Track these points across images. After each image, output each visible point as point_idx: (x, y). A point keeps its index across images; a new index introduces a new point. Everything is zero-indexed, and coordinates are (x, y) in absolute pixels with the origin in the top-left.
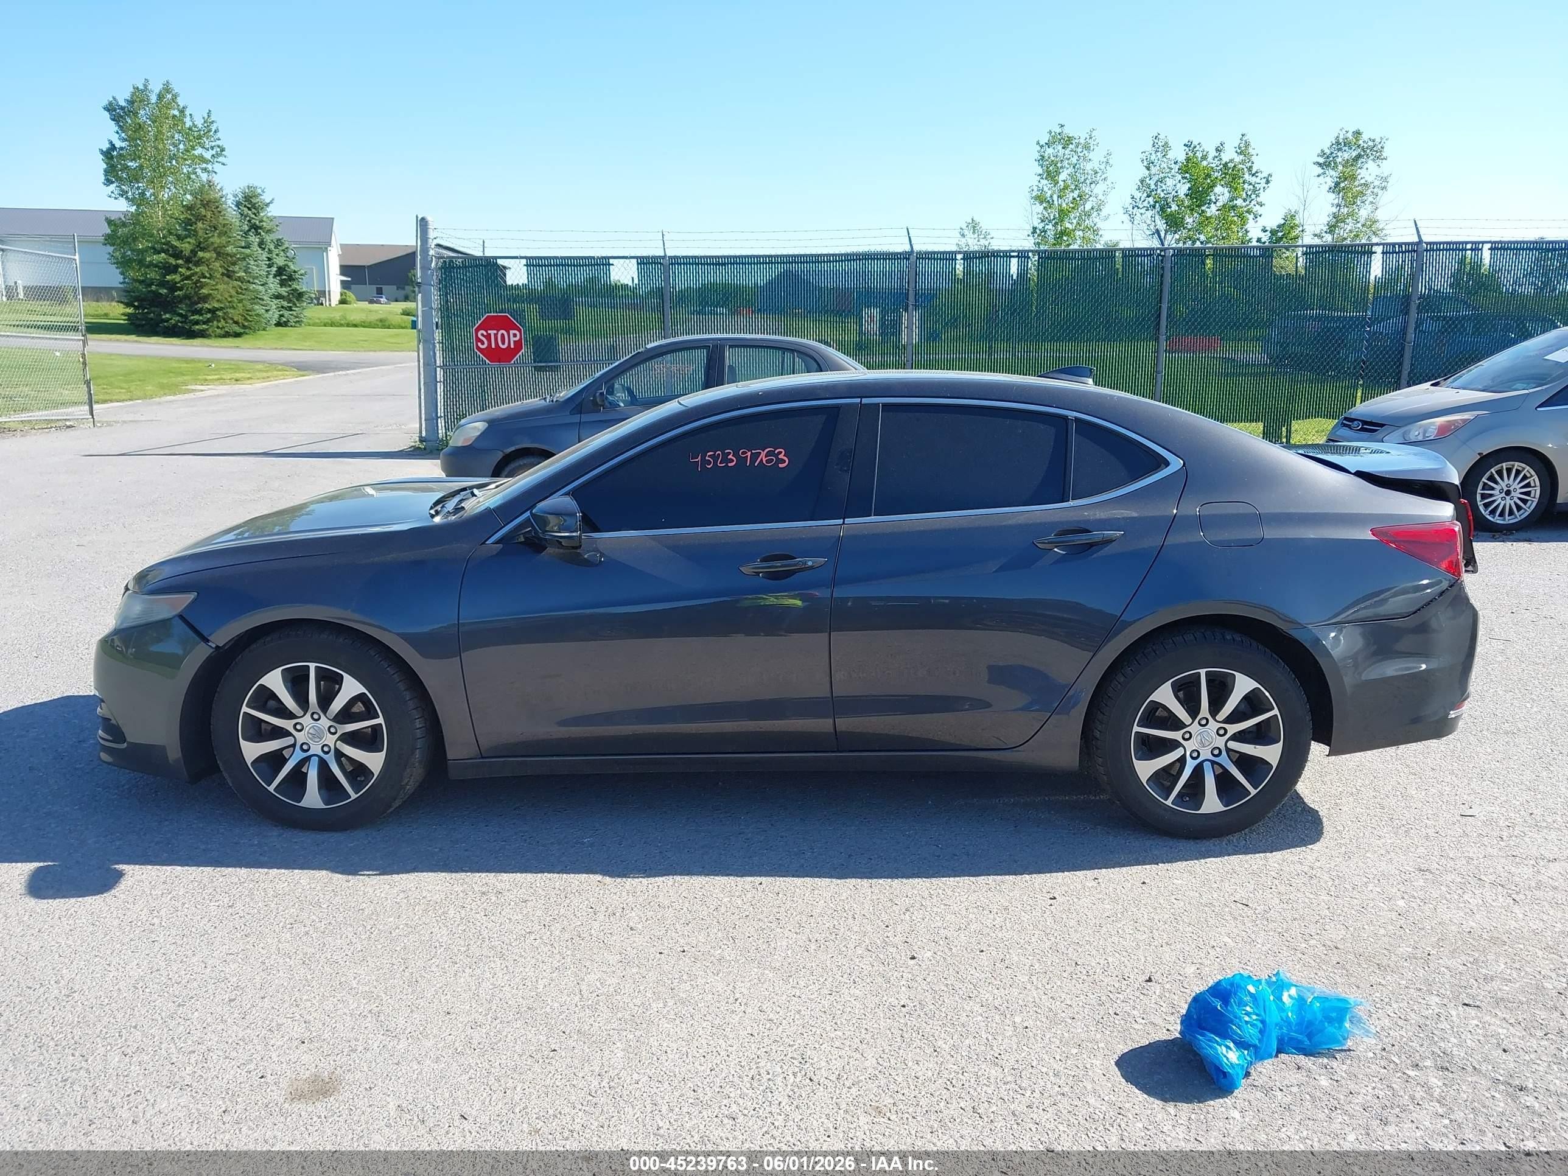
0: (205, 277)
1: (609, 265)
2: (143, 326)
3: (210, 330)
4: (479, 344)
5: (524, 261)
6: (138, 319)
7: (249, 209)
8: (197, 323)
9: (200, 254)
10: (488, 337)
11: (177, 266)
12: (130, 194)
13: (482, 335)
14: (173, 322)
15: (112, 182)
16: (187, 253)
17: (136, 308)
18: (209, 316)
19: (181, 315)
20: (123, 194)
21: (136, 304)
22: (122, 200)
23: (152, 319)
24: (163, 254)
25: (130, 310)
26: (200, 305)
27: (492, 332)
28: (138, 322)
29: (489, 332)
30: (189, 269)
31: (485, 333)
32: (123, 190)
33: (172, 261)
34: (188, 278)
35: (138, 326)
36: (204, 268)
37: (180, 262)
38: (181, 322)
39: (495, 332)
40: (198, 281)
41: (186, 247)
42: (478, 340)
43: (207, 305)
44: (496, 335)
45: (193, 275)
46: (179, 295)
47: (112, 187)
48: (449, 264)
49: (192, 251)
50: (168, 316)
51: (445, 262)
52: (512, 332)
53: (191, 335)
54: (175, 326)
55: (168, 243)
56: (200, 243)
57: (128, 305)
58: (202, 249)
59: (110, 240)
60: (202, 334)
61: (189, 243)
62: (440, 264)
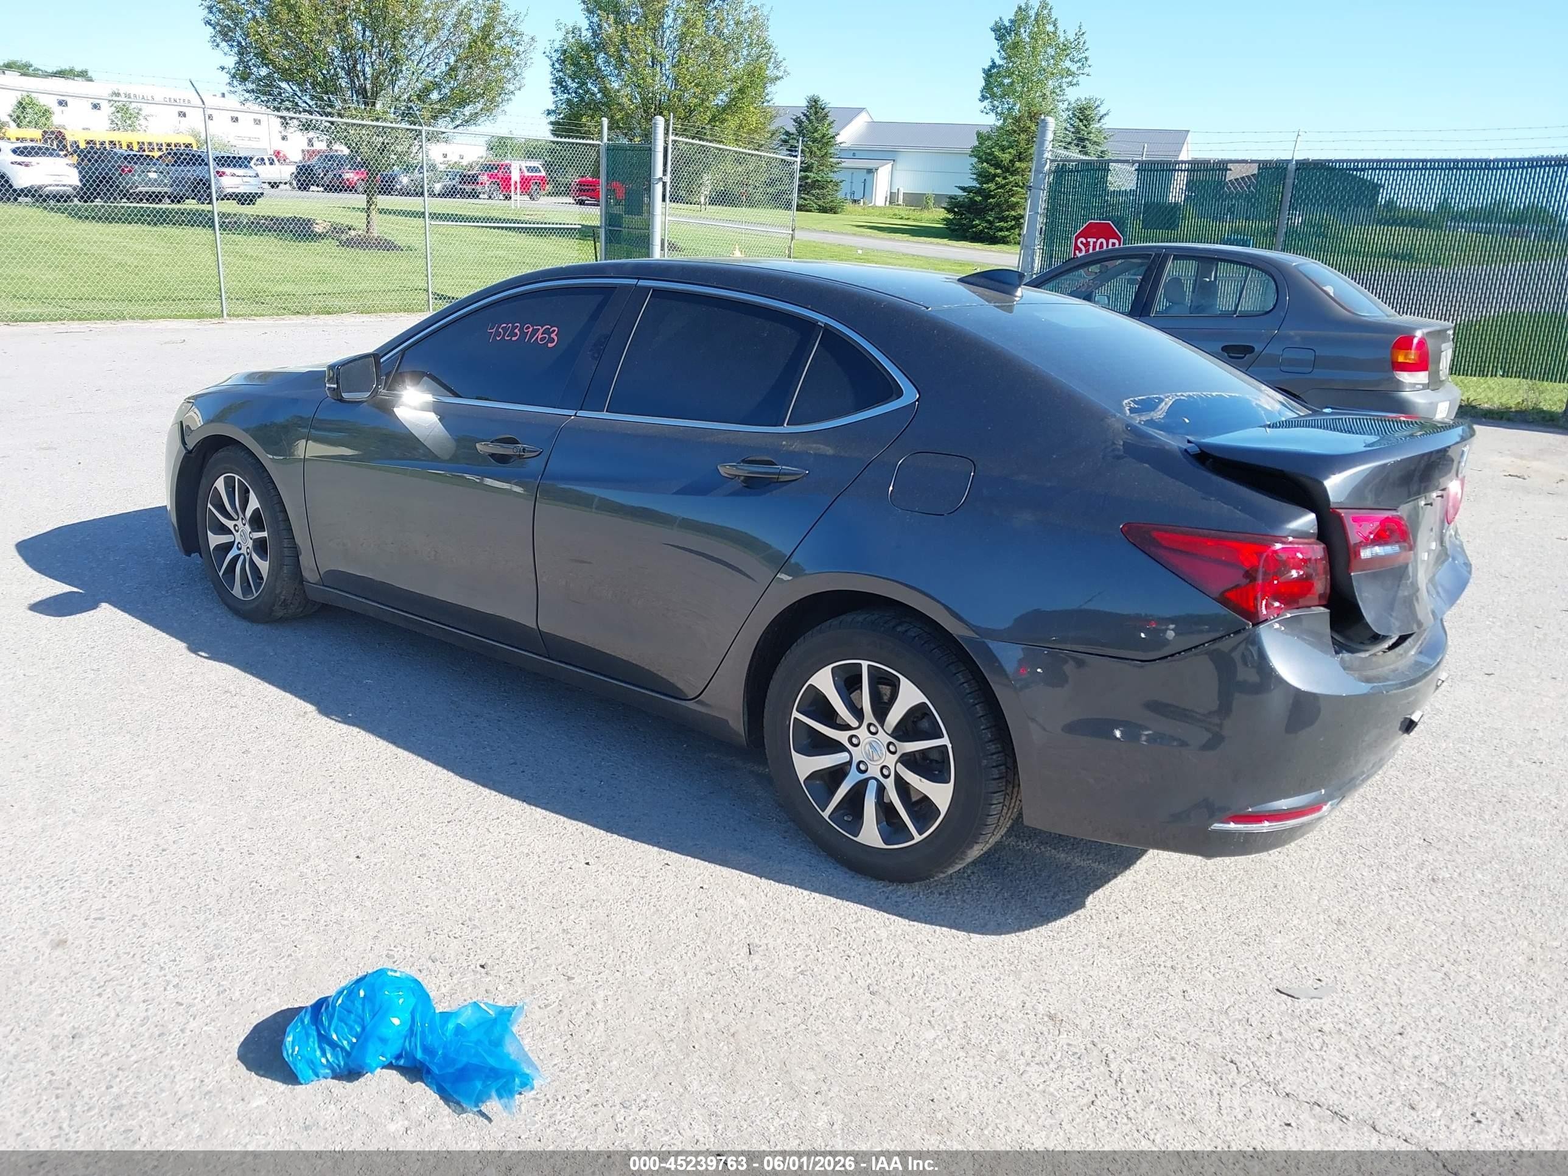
0: (1018, 186)
1: (1227, 169)
2: (956, 230)
3: (1011, 237)
4: (1077, 252)
5: (1136, 166)
6: (953, 224)
7: (1081, 121)
8: (1001, 230)
9: (1018, 164)
10: (1087, 245)
11: (995, 175)
12: (1000, 109)
13: (1082, 242)
14: (980, 227)
15: (987, 98)
16: (1006, 163)
17: (955, 213)
18: (1013, 223)
19: (988, 221)
20: (994, 108)
21: (956, 210)
22: (992, 115)
23: (964, 224)
24: (985, 164)
25: (951, 216)
26: (1007, 213)
27: (1092, 240)
28: (953, 227)
29: (1089, 240)
30: (1005, 178)
31: (1084, 241)
32: (993, 106)
33: (992, 170)
34: (1003, 187)
35: (954, 230)
36: (1018, 178)
37: (999, 171)
38: (988, 228)
39: (1095, 240)
40: (1011, 190)
41: (1006, 157)
42: (1077, 248)
43: (1013, 213)
44: (1095, 243)
45: (1007, 184)
46: (991, 203)
47: (986, 103)
48: (1062, 168)
49: (1010, 161)
50: (977, 222)
51: (1058, 165)
52: (1111, 241)
53: (993, 240)
54: (982, 231)
55: (992, 154)
56: (1020, 153)
57: (949, 211)
58: (1020, 160)
59: (975, 152)
60: (1004, 241)
61: (1010, 153)
62: (1053, 169)
